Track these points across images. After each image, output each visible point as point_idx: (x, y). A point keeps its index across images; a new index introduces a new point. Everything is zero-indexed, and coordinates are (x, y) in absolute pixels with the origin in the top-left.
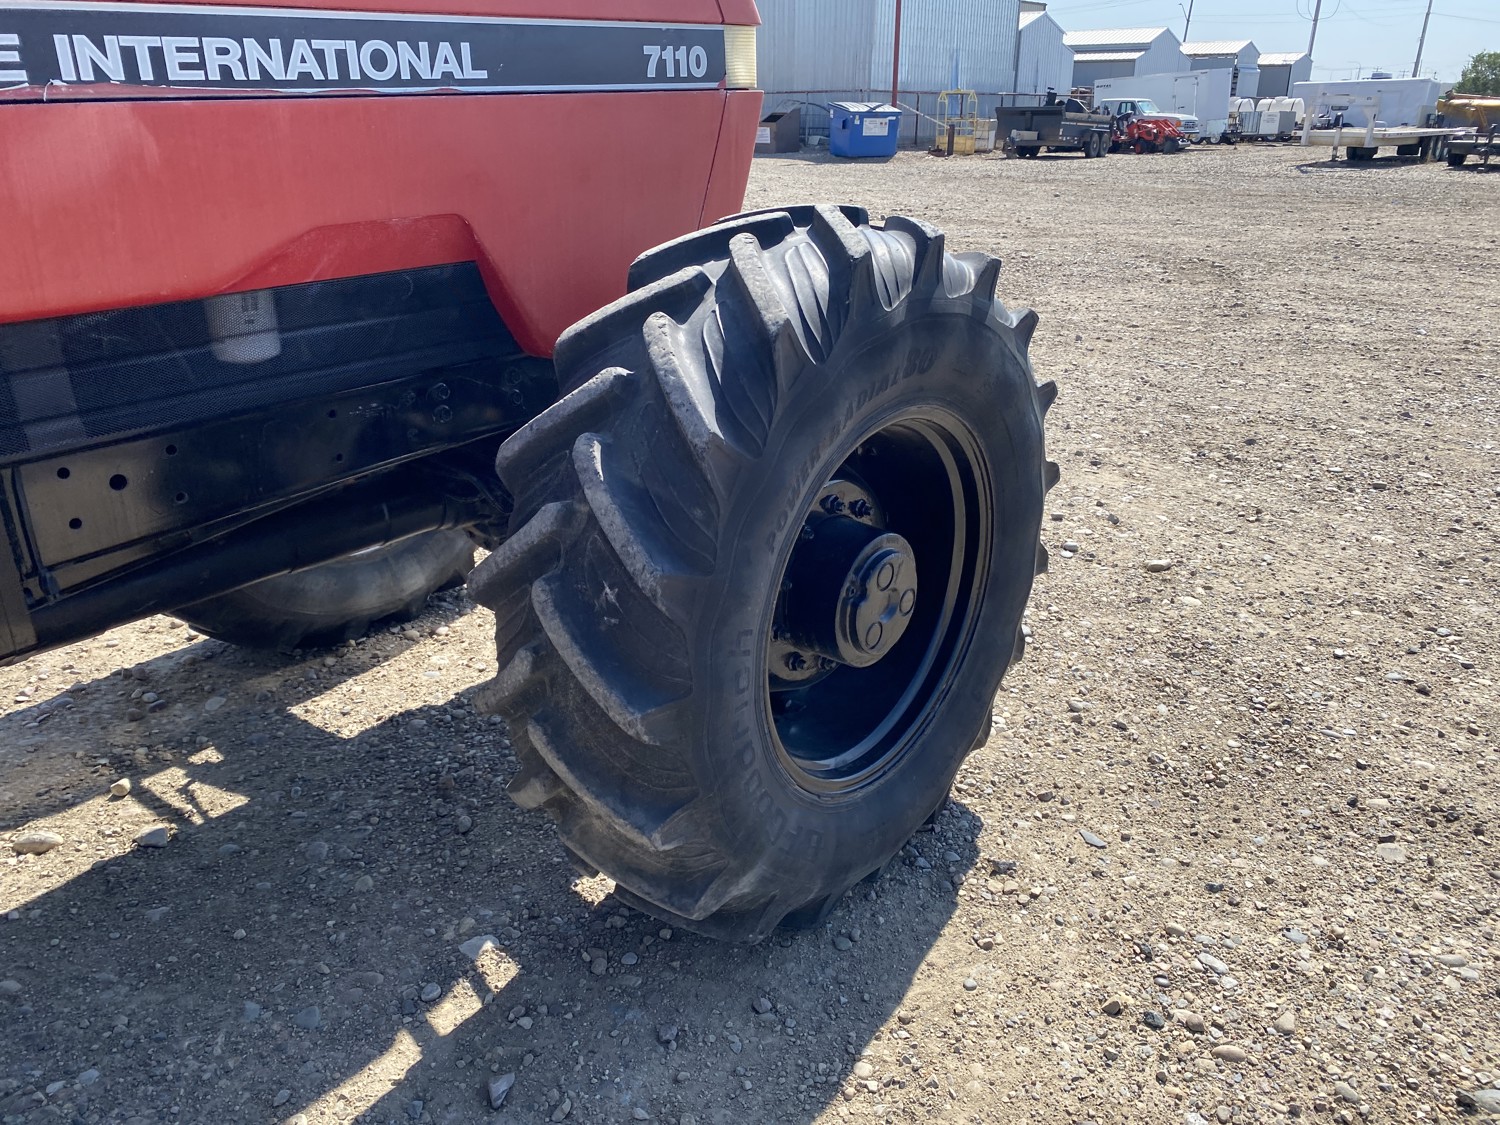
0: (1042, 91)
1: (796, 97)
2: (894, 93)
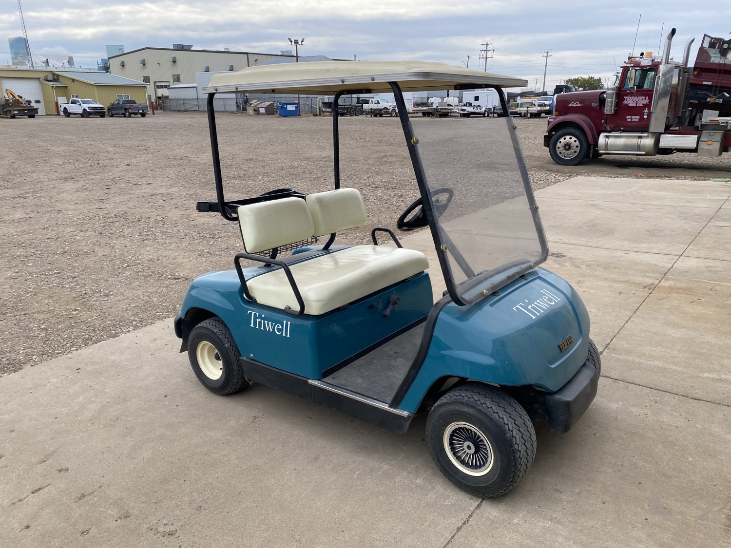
2: (299, 98)
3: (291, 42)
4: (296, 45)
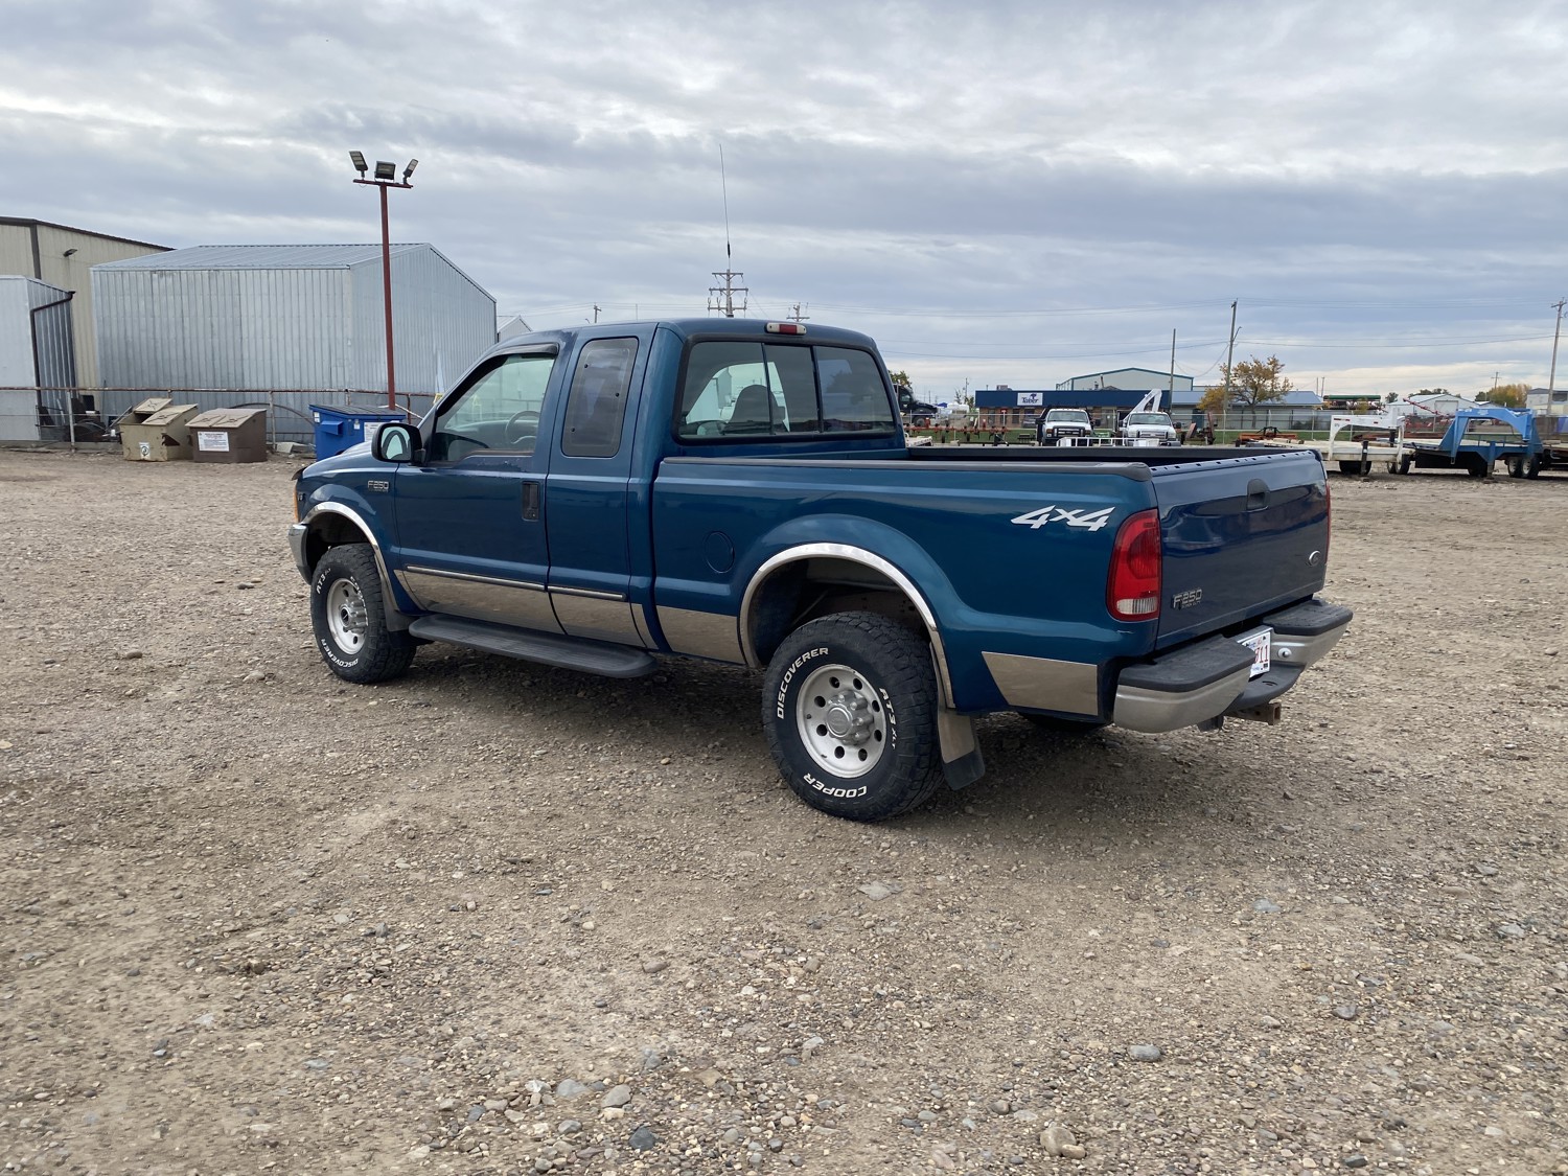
2: (391, 394)
3: (362, 168)
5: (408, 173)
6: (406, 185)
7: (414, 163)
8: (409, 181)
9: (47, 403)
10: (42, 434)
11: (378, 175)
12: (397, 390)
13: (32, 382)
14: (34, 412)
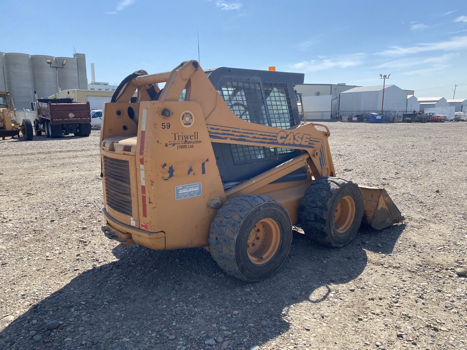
0: (413, 110)
1: (362, 112)
2: (382, 111)
3: (381, 76)
4: (384, 79)
5: (389, 76)
6: (388, 78)
7: (390, 74)
8: (389, 77)
9: (332, 114)
10: (331, 118)
11: (384, 77)
12: (383, 110)
13: (331, 111)
14: (330, 115)
